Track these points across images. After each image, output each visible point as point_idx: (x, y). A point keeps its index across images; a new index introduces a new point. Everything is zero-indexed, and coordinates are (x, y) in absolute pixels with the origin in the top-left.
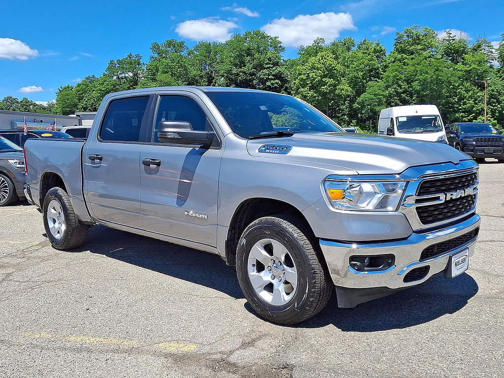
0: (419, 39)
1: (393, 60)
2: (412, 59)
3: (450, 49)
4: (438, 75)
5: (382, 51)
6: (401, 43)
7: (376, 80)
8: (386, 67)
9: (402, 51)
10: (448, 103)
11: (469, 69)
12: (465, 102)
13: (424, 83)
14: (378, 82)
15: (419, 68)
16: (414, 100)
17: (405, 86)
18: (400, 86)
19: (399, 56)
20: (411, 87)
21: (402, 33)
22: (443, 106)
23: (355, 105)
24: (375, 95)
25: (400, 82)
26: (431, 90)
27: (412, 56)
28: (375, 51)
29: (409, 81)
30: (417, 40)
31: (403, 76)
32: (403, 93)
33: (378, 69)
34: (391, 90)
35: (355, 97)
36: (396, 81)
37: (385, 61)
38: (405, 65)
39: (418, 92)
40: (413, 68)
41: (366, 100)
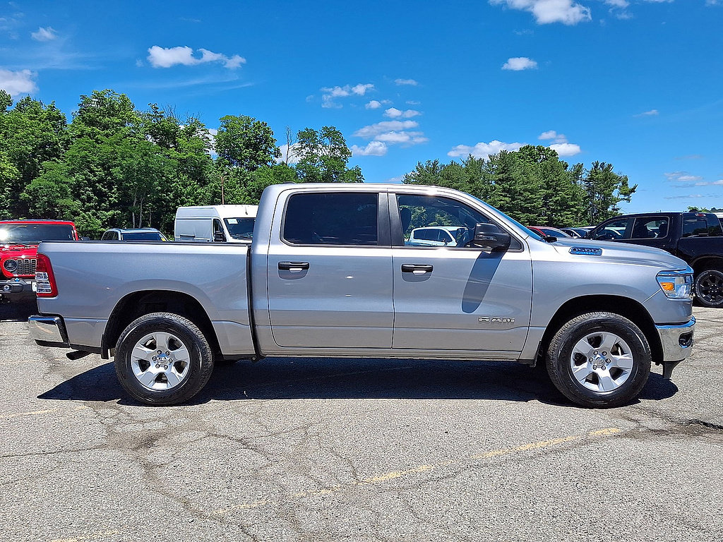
0: (113, 109)
1: (79, 133)
2: (107, 135)
3: (158, 129)
4: (147, 162)
5: (60, 118)
6: (88, 111)
7: (54, 160)
8: (68, 142)
9: (91, 123)
10: (160, 200)
11: (185, 157)
12: (183, 200)
13: (128, 171)
14: (58, 163)
15: (119, 149)
16: (113, 193)
17: (100, 172)
18: (92, 171)
19: (88, 129)
20: (110, 174)
21: (89, 96)
22: (154, 203)
23: (24, 195)
24: (57, 182)
25: (92, 166)
26: (139, 180)
27: (106, 132)
28: (50, 118)
29: (106, 166)
30: (111, 111)
31: (96, 158)
32: (99, 182)
33: (57, 144)
34: (79, 177)
35: (21, 182)
36: (86, 164)
37: (67, 134)
38: (98, 143)
39: (120, 182)
40: (110, 149)
41: (40, 188)
